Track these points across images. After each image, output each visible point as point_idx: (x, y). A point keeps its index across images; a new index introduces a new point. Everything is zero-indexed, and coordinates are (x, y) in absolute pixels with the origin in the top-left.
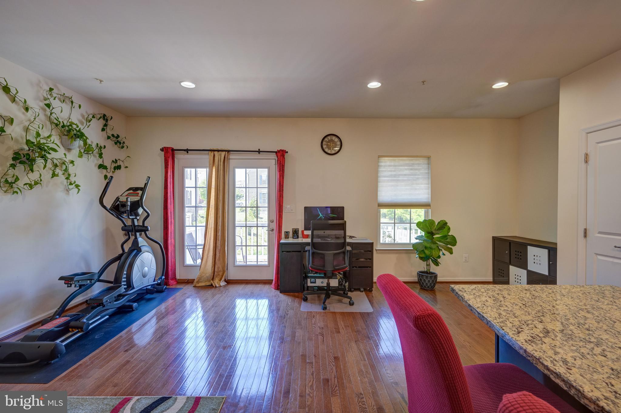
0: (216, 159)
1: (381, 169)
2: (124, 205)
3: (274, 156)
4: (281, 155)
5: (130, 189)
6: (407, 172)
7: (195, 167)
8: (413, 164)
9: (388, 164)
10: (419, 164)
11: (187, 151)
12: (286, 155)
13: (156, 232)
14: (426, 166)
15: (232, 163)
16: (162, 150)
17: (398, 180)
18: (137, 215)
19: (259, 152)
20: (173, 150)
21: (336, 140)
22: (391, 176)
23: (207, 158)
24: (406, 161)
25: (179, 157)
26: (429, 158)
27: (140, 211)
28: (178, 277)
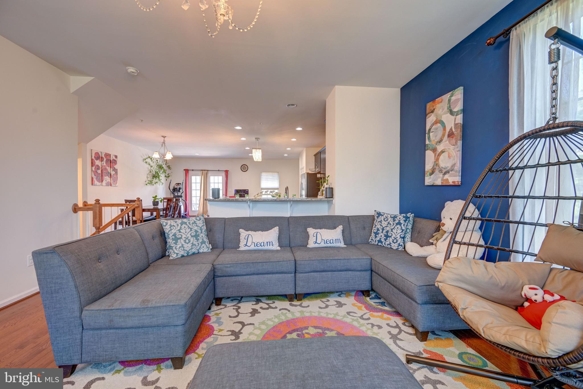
0: (204, 173)
1: (262, 176)
2: (176, 189)
3: (224, 172)
4: (227, 172)
5: (176, 184)
6: (271, 177)
7: (196, 176)
8: (273, 175)
9: (264, 175)
10: (275, 175)
11: (193, 170)
12: (228, 172)
13: (184, 198)
14: (277, 175)
15: (209, 174)
16: (184, 170)
17: (268, 180)
18: (180, 192)
19: (219, 171)
20: (188, 170)
21: (246, 166)
22: (265, 179)
23: (200, 173)
24: (271, 173)
25: (190, 172)
26: (278, 172)
27: (181, 190)
28: (190, 215)
